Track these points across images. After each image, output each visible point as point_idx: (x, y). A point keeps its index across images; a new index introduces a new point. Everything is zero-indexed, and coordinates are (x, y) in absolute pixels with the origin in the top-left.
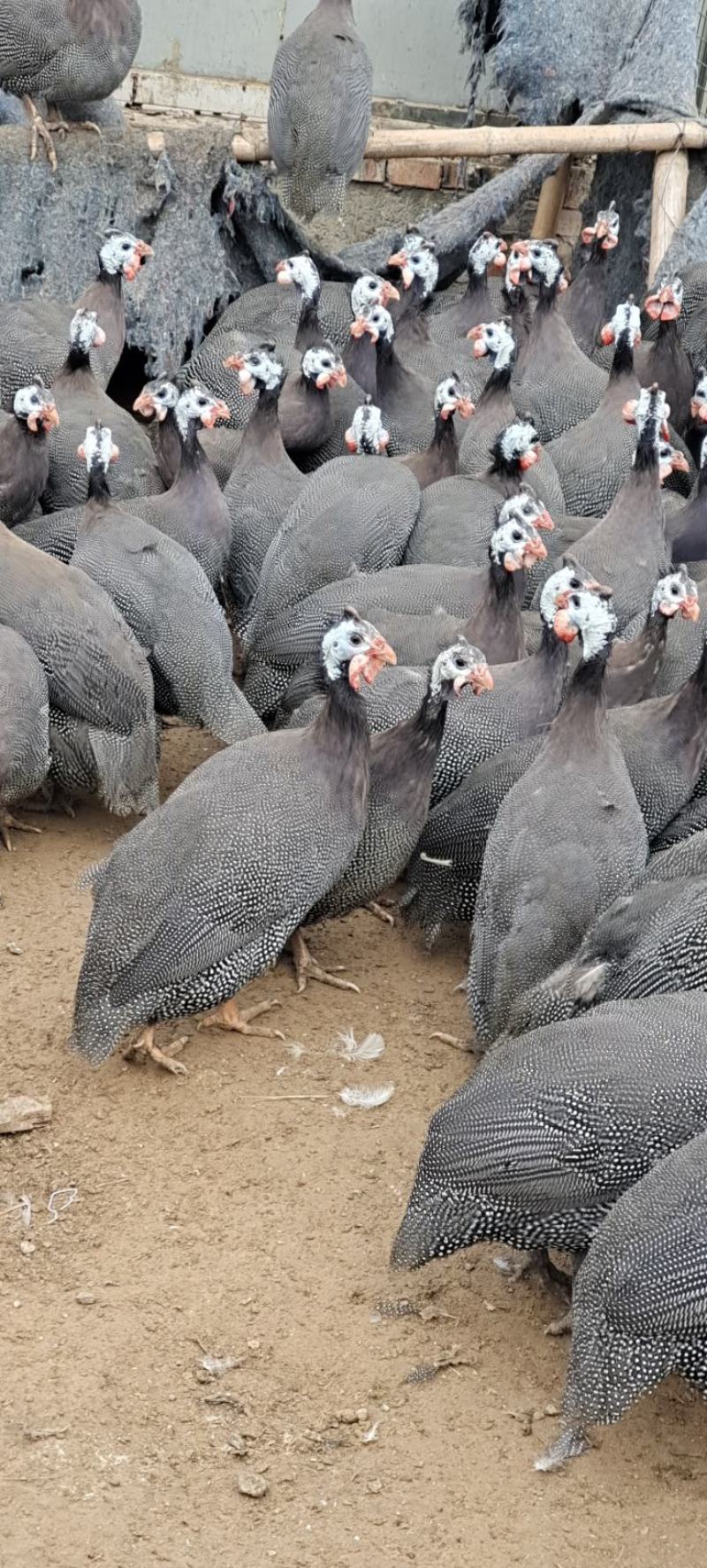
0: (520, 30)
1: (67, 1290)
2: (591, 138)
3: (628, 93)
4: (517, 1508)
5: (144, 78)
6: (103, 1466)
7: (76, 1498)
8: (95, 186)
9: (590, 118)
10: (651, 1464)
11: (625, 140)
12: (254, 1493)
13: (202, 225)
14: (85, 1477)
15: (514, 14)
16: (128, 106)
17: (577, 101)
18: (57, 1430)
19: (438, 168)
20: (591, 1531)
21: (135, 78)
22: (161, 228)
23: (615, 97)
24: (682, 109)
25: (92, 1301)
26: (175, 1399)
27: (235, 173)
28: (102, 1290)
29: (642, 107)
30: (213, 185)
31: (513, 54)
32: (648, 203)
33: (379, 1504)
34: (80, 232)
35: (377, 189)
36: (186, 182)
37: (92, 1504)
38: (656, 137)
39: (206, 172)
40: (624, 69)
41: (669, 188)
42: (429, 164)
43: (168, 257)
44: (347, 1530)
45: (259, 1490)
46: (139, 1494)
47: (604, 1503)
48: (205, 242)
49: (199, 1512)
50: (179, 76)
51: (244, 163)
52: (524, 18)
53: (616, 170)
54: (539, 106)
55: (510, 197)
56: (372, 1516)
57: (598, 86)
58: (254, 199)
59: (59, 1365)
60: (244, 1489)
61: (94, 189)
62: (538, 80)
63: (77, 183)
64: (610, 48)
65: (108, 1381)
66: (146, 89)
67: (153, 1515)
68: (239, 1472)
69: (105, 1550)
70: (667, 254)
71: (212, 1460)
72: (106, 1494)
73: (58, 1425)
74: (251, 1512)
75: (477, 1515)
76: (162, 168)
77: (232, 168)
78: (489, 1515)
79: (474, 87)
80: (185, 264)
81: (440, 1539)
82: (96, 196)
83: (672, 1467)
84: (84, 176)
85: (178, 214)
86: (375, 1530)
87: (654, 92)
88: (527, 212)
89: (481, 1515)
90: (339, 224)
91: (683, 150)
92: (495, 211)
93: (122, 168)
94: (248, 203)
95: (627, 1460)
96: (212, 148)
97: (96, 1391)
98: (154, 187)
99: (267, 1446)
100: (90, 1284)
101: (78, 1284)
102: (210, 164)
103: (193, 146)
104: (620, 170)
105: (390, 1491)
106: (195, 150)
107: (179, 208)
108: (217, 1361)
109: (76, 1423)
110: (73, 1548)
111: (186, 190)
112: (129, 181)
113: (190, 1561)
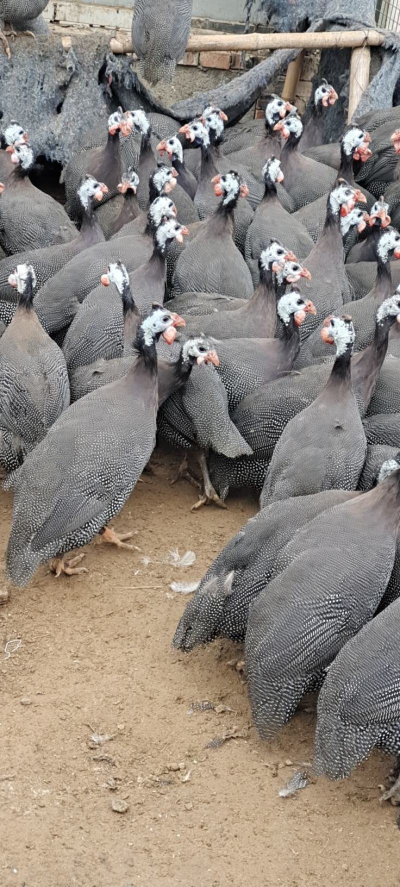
1: (15, 697)
2: (315, 39)
3: (336, 13)
4: (269, 818)
5: (60, 6)
6: (35, 796)
7: (20, 814)
8: (32, 68)
9: (315, 28)
10: (345, 792)
11: (334, 40)
12: (120, 810)
13: (93, 90)
14: (25, 802)
16: (51, 22)
17: (307, 18)
18: (10, 776)
19: (229, 57)
20: (310, 830)
21: (55, 6)
22: (70, 92)
23: (329, 16)
24: (367, 22)
25: (29, 703)
26: (76, 758)
27: (112, 60)
28: (35, 697)
29: (344, 22)
30: (99, 67)
32: (348, 77)
33: (191, 816)
34: (24, 95)
35: (194, 69)
36: (84, 66)
37: (28, 818)
38: (352, 39)
39: (95, 59)
41: (360, 68)
42: (223, 55)
43: (74, 108)
44: (173, 831)
45: (124, 809)
46: (55, 811)
47: (318, 814)
48: (95, 100)
49: (89, 821)
50: (80, 4)
51: (117, 54)
53: (330, 58)
54: (286, 21)
55: (269, 73)
56: (188, 823)
57: (319, 9)
58: (123, 74)
59: (11, 739)
60: (115, 808)
61: (32, 70)
62: (285, 6)
63: (22, 66)
65: (38, 748)
66: (62, 12)
67: (63, 823)
68: (112, 799)
69: (36, 843)
70: (358, 106)
71: (97, 792)
72: (37, 812)
73: (10, 773)
74: (118, 821)
75: (246, 822)
76: (70, 57)
77: (110, 57)
78: (253, 822)
79: (249, 10)
80: (84, 113)
81: (225, 835)
82: (32, 74)
83: (356, 794)
84: (25, 62)
85: (80, 84)
86: (189, 831)
87: (351, 13)
88: (279, 82)
89: (248, 822)
90: (172, 90)
91: (367, 46)
92: (261, 82)
93: (47, 57)
94: (120, 77)
95: (331, 791)
96: (99, 46)
97: (31, 754)
98: (66, 68)
99: (128, 784)
100: (28, 694)
101: (21, 693)
102: (98, 55)
103: (88, 45)
104: (332, 58)
105: (197, 808)
106: (89, 47)
107: (80, 80)
108: (100, 737)
109: (20, 772)
110: (18, 842)
111: (84, 70)
112: (51, 65)
113: (85, 849)
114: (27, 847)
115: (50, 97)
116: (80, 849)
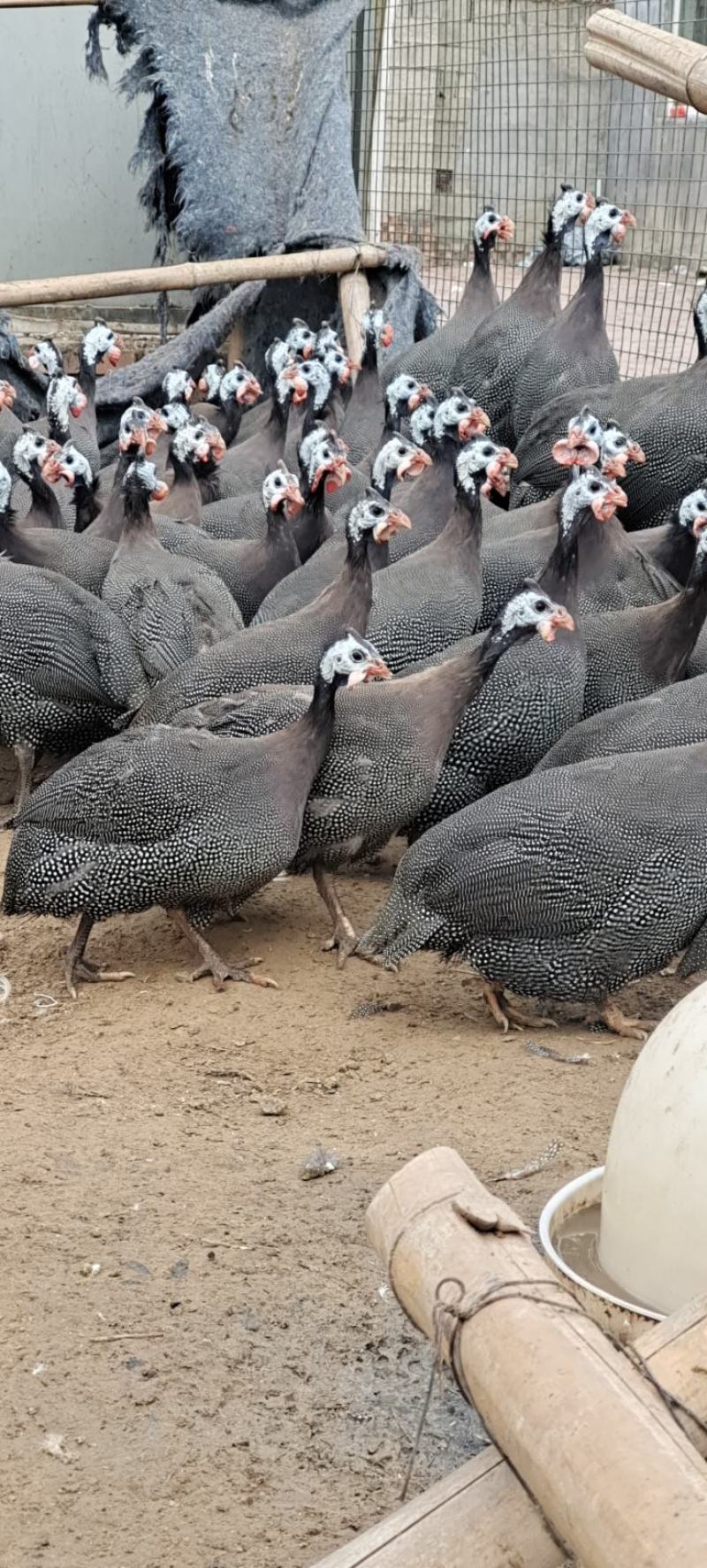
2: (282, 262)
3: (304, 232)
11: (311, 264)
12: (273, 1113)
17: (261, 244)
23: (293, 237)
29: (319, 241)
33: (384, 1104)
38: (337, 261)
40: (297, 215)
41: (356, 301)
45: (279, 1109)
52: (201, 187)
57: (276, 233)
60: (265, 1112)
62: (221, 239)
64: (281, 202)
65: (124, 1072)
69: (167, 1141)
71: (231, 1103)
72: (155, 1118)
74: (276, 1121)
75: (470, 1093)
78: (479, 1093)
87: (327, 227)
91: (361, 270)
97: (116, 1076)
99: (275, 1092)
109: (109, 1091)
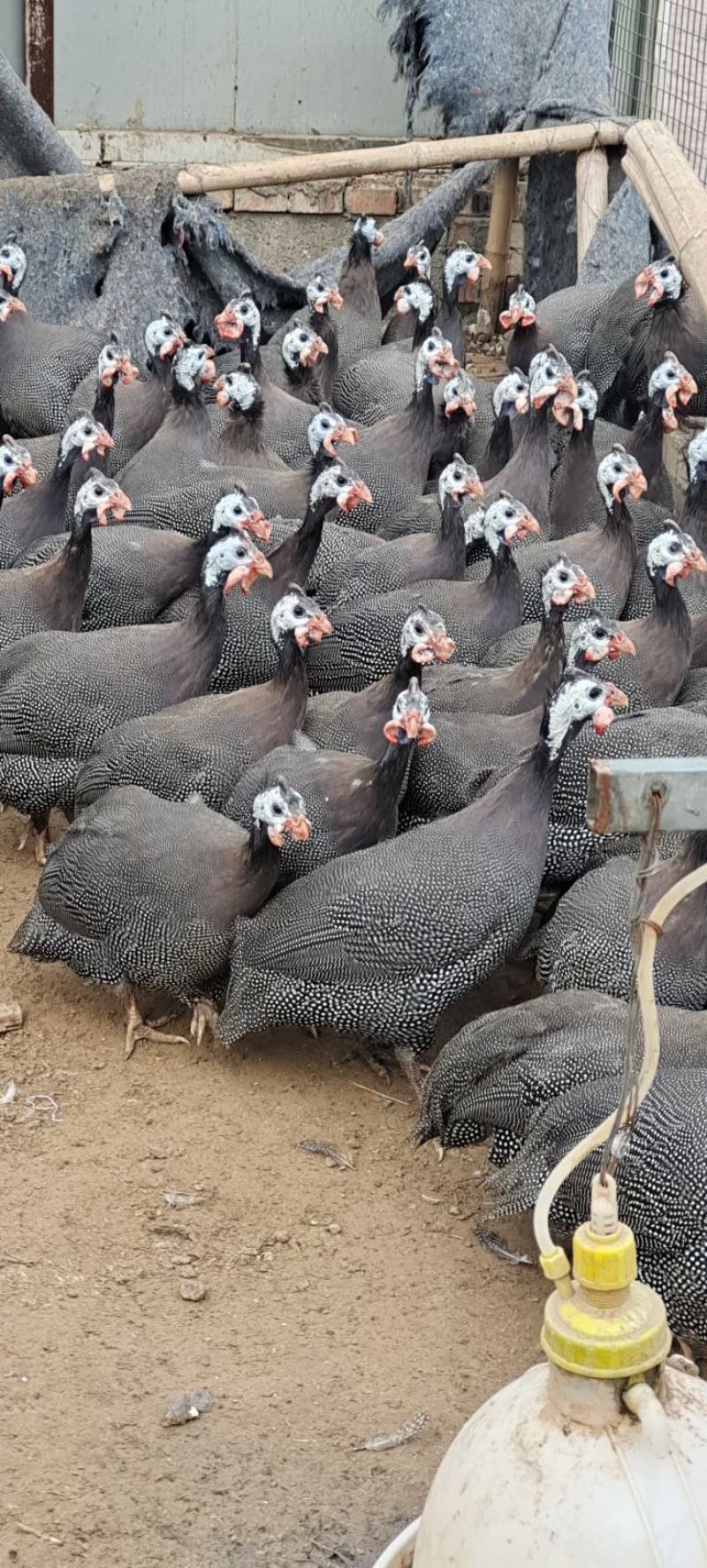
0: (444, 53)
2: (513, 143)
3: (547, 100)
5: (110, 137)
6: (62, 1283)
7: (35, 1307)
8: (53, 230)
9: (514, 127)
11: (544, 142)
12: (193, 1298)
13: (154, 256)
14: (44, 1292)
15: (438, 40)
16: (98, 165)
17: (503, 113)
19: (392, 195)
21: (102, 138)
22: (115, 261)
23: (537, 104)
24: (597, 110)
27: (182, 206)
29: (561, 112)
30: (162, 218)
31: (440, 77)
33: (305, 1298)
34: (41, 273)
35: (337, 219)
36: (136, 218)
37: (49, 1311)
38: (574, 138)
39: (155, 206)
40: (542, 79)
41: (591, 183)
42: (384, 192)
43: (124, 287)
44: (277, 1320)
45: (198, 1296)
46: (92, 1302)
48: (158, 271)
49: (145, 1313)
50: (142, 132)
51: (190, 196)
52: (447, 42)
54: (470, 122)
55: (445, 206)
56: (299, 1308)
57: (521, 97)
58: (202, 228)
60: (186, 1296)
61: (53, 233)
62: (466, 99)
63: (37, 228)
64: (528, 62)
66: (113, 147)
67: (103, 1317)
68: (181, 1283)
69: (60, 1343)
71: (159, 1276)
72: (62, 1303)
74: (190, 1312)
75: (390, 1299)
76: (114, 204)
77: (179, 202)
78: (401, 1298)
79: (410, 112)
80: (140, 293)
81: (356, 1319)
82: (54, 240)
84: (42, 221)
85: (131, 247)
86: (301, 1317)
87: (571, 97)
89: (395, 1300)
91: (600, 147)
92: (432, 221)
93: (77, 210)
94: (197, 232)
96: (159, 184)
97: (57, 1229)
98: (108, 223)
102: (159, 199)
103: (140, 184)
106: (144, 187)
107: (131, 241)
110: (31, 1343)
111: (137, 225)
112: (83, 222)
113: (135, 1348)
114: (45, 1349)
115: (82, 273)
116: (128, 1349)
